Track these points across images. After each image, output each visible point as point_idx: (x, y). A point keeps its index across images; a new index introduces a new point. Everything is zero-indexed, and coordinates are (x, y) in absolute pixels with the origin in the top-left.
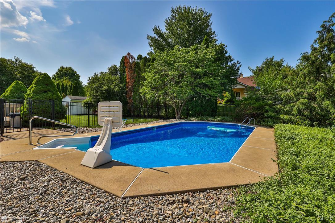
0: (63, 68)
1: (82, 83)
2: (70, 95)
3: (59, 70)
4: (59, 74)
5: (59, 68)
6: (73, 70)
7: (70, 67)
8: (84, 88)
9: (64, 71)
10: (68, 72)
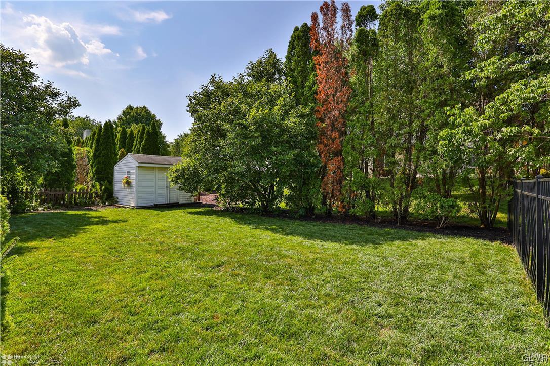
0: (131, 108)
1: (164, 137)
2: (138, 153)
3: (124, 113)
4: (124, 118)
5: (124, 109)
6: (150, 112)
7: (144, 107)
8: (168, 146)
9: (132, 114)
10: (139, 115)
